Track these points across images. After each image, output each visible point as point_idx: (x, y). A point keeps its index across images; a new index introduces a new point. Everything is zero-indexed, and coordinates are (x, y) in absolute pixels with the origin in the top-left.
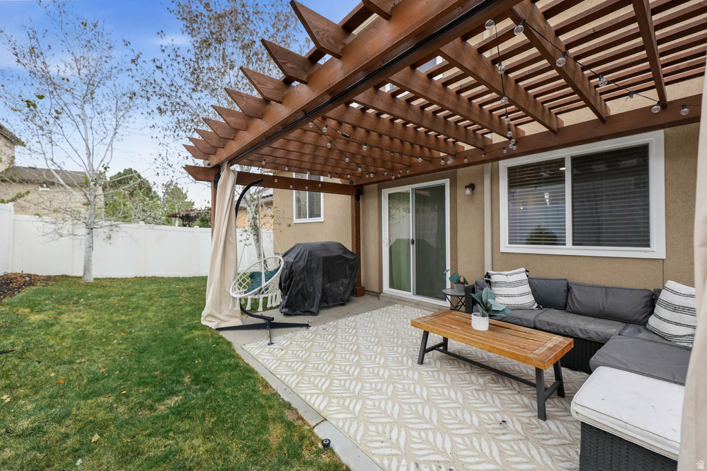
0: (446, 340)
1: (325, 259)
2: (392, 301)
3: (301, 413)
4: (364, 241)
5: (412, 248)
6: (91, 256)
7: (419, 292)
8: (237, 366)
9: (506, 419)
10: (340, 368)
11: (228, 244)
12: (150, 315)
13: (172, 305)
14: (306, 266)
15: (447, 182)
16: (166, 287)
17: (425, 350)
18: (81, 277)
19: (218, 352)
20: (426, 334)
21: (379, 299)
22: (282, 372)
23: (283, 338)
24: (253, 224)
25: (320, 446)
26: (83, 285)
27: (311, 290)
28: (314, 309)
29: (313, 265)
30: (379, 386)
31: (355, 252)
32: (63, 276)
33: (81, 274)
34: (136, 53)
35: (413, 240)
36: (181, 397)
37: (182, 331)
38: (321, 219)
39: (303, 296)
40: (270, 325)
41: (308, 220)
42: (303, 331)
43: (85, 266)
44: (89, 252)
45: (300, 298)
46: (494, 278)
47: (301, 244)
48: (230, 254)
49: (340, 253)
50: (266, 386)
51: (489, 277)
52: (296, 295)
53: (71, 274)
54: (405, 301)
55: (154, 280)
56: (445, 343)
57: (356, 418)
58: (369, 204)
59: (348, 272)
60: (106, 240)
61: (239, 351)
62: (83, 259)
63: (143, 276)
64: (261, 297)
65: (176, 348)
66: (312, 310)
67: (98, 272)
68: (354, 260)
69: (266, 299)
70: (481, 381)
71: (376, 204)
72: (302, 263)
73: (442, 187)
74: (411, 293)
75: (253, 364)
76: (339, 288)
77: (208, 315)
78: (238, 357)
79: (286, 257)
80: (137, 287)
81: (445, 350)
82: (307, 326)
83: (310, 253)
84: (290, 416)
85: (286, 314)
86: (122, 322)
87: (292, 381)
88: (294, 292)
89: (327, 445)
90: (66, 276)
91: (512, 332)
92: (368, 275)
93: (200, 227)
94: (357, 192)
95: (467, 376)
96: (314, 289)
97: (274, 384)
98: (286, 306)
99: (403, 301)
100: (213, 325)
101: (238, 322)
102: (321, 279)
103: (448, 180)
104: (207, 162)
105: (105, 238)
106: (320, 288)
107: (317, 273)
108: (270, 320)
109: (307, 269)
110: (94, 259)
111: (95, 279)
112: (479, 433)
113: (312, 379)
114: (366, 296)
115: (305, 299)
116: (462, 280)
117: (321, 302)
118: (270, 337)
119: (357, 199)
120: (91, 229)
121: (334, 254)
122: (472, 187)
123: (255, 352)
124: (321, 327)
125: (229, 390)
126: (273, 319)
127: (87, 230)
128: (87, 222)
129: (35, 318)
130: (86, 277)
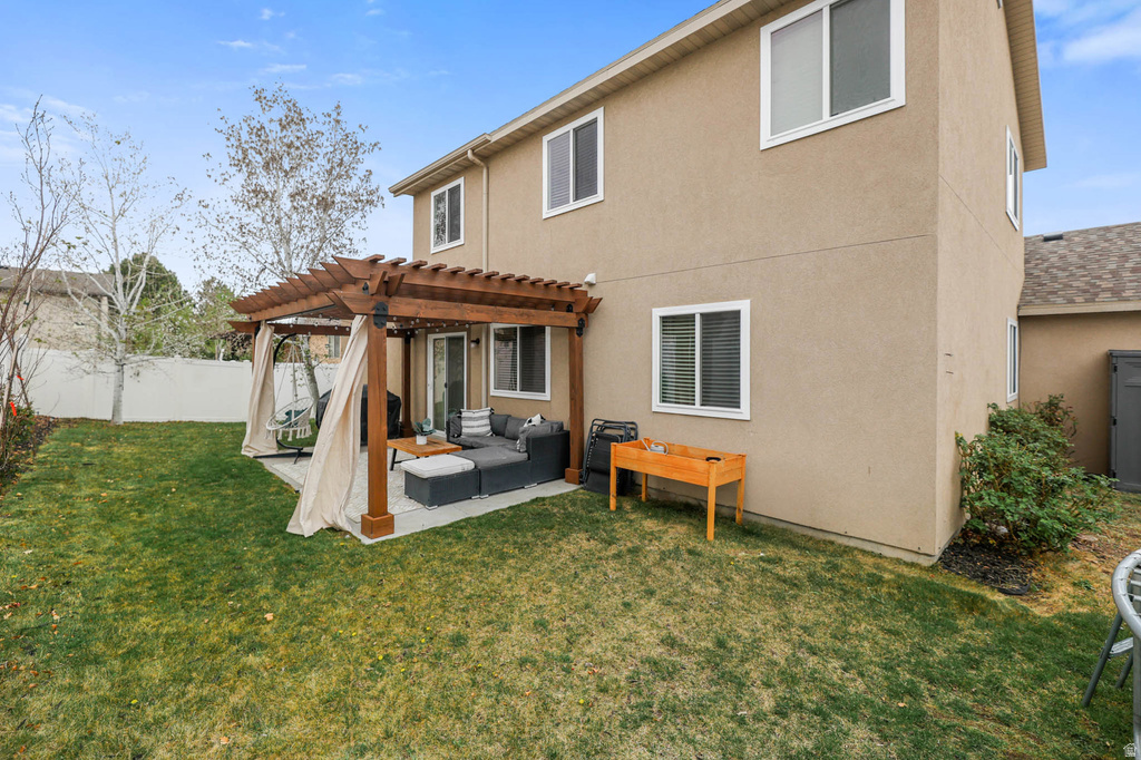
5: (446, 392)
6: (120, 396)
11: (266, 385)
12: (194, 449)
13: (215, 444)
18: (109, 421)
25: (294, 492)
26: (112, 427)
32: (82, 419)
33: (109, 417)
35: (446, 384)
40: (300, 454)
43: (114, 407)
44: (119, 392)
48: (268, 393)
53: (91, 417)
55: (191, 424)
60: (133, 376)
62: (112, 399)
63: (178, 420)
64: (291, 430)
67: (126, 416)
69: (295, 432)
73: (462, 338)
77: (247, 446)
80: (174, 430)
89: (297, 492)
90: (86, 419)
94: (409, 335)
100: (251, 455)
101: (274, 452)
103: (465, 333)
110: (123, 399)
111: (124, 422)
119: (408, 341)
120: (121, 365)
122: (477, 341)
126: (302, 449)
127: (117, 368)
128: (118, 358)
129: (91, 449)
130: (116, 419)
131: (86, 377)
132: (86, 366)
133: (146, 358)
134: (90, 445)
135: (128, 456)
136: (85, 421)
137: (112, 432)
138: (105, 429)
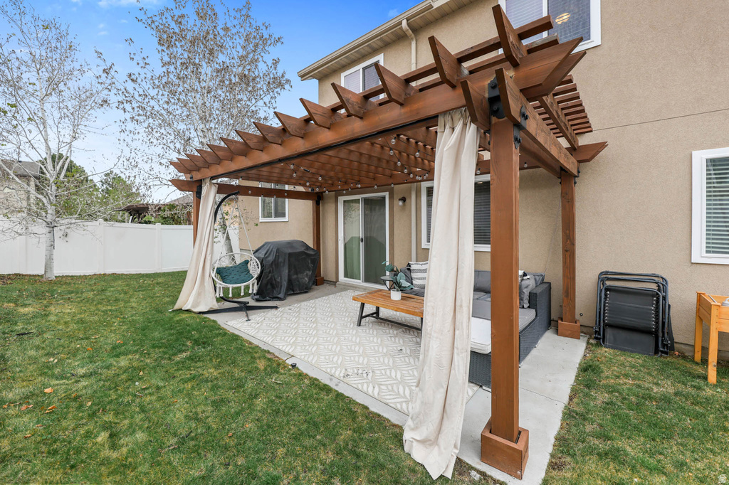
0: (378, 308)
1: (290, 254)
2: (346, 287)
3: (276, 354)
4: (323, 239)
5: (362, 245)
6: (52, 254)
7: (367, 280)
8: (226, 334)
9: (403, 348)
10: (303, 332)
14: (274, 261)
15: (387, 194)
16: (133, 283)
17: (362, 317)
18: (42, 276)
19: (207, 326)
20: (363, 305)
21: (336, 287)
22: (260, 335)
23: (256, 316)
24: (222, 223)
25: (290, 367)
26: (46, 283)
27: (279, 280)
28: (281, 296)
29: (280, 260)
30: (329, 339)
31: (315, 249)
32: (16, 275)
33: (41, 272)
34: (109, 64)
35: (362, 239)
36: (189, 353)
37: (172, 315)
38: (286, 219)
39: (272, 284)
40: (245, 308)
41: (273, 219)
42: (273, 311)
43: (46, 263)
44: (50, 251)
45: (269, 286)
46: (413, 267)
47: (269, 243)
49: (302, 249)
50: (250, 343)
51: (410, 266)
52: (267, 285)
53: (24, 274)
54: (356, 288)
56: (377, 312)
57: (313, 354)
58: (328, 209)
59: (311, 265)
60: (62, 237)
61: (223, 326)
62: (44, 257)
63: (102, 273)
65: (171, 326)
66: (279, 296)
67: (59, 270)
68: (315, 255)
70: (395, 332)
71: (334, 208)
72: (271, 259)
73: (384, 198)
74: (361, 281)
75: (237, 333)
76: (305, 278)
78: (224, 329)
79: (256, 254)
80: (103, 283)
81: (377, 317)
82: (276, 307)
83: (278, 250)
84: (269, 356)
85: (257, 300)
86: (110, 310)
87: (269, 340)
88: (265, 282)
89: (294, 366)
90: (20, 275)
91: (415, 300)
92: (327, 268)
93: (162, 224)
94: (318, 199)
95: (387, 331)
96: (281, 279)
97: (256, 342)
98: (257, 294)
99: (354, 287)
102: (287, 271)
103: (388, 193)
104: (189, 176)
105: (61, 236)
106: (286, 278)
107: (284, 266)
108: (246, 303)
109: (276, 264)
110: (54, 257)
111: (56, 277)
112: (385, 355)
113: (283, 338)
114: (325, 284)
115: (273, 287)
116: (395, 269)
117: (288, 289)
118: (247, 316)
119: (318, 204)
120: (51, 227)
121: (298, 251)
122: (404, 200)
123: (238, 326)
124: (287, 308)
125: (224, 347)
126: (248, 303)
127: (48, 229)
128: (48, 220)
129: (26, 310)
130: (48, 275)
131: (19, 238)
132: (19, 228)
133: (74, 221)
134: (25, 305)
135: (68, 318)
136: (18, 276)
137: (45, 288)
138: (38, 285)
